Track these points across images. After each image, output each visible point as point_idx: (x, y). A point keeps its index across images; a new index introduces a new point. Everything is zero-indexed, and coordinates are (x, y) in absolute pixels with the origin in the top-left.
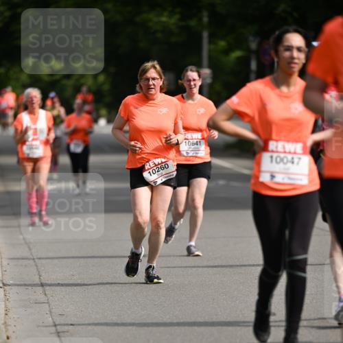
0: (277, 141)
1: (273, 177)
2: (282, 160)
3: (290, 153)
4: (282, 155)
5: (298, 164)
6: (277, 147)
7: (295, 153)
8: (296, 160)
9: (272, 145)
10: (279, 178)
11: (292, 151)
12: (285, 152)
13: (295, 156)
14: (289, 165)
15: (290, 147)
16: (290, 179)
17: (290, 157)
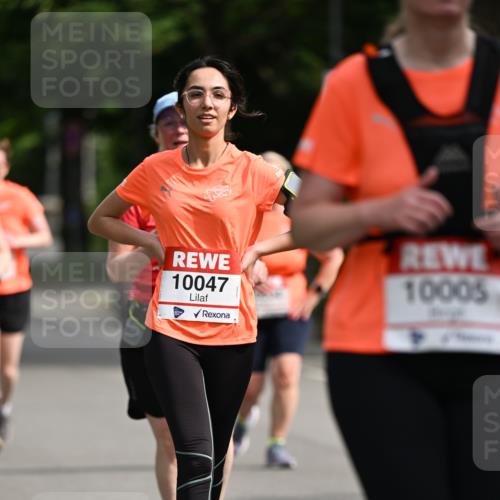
0: (186, 250)
1: (179, 311)
2: (194, 283)
3: (207, 270)
4: (194, 275)
5: (221, 290)
6: (185, 261)
7: (216, 270)
8: (218, 283)
9: (178, 258)
10: (189, 314)
11: (212, 267)
12: (199, 269)
13: (217, 276)
14: (207, 291)
15: (208, 260)
16: (209, 315)
17: (207, 277)
